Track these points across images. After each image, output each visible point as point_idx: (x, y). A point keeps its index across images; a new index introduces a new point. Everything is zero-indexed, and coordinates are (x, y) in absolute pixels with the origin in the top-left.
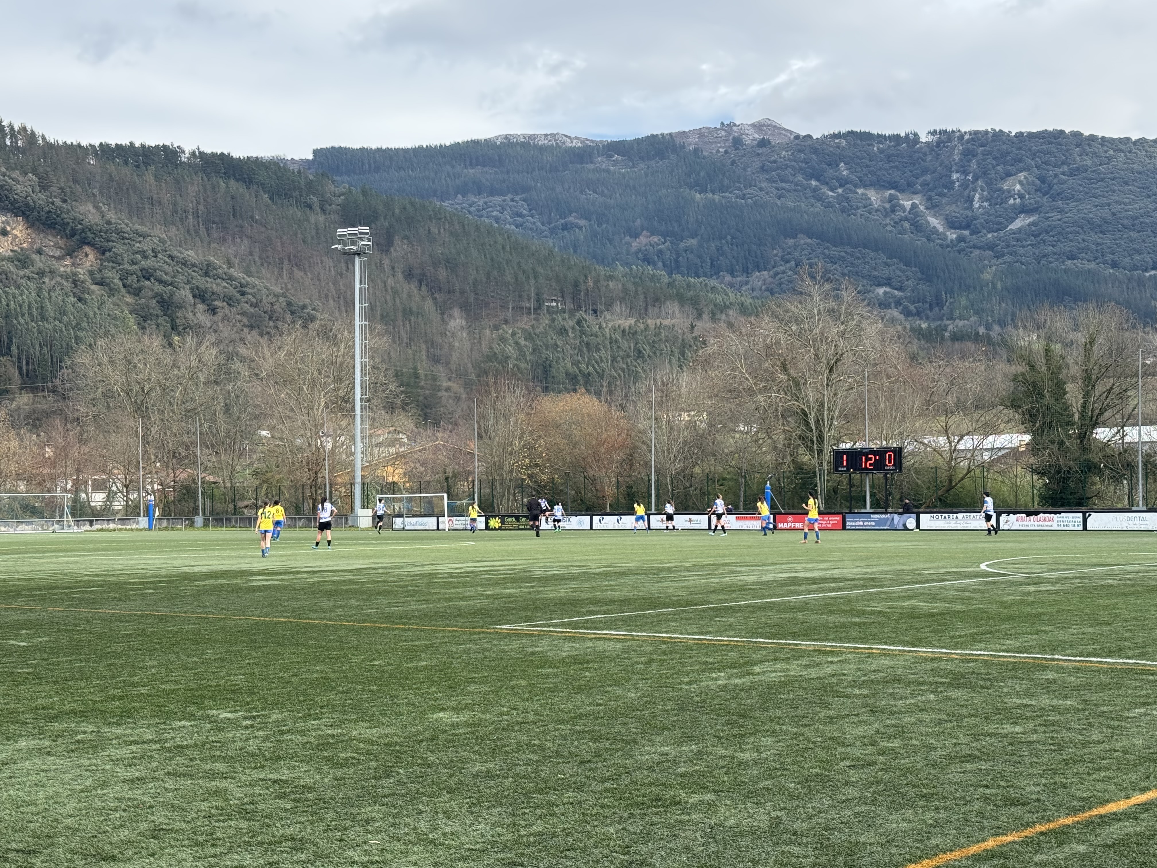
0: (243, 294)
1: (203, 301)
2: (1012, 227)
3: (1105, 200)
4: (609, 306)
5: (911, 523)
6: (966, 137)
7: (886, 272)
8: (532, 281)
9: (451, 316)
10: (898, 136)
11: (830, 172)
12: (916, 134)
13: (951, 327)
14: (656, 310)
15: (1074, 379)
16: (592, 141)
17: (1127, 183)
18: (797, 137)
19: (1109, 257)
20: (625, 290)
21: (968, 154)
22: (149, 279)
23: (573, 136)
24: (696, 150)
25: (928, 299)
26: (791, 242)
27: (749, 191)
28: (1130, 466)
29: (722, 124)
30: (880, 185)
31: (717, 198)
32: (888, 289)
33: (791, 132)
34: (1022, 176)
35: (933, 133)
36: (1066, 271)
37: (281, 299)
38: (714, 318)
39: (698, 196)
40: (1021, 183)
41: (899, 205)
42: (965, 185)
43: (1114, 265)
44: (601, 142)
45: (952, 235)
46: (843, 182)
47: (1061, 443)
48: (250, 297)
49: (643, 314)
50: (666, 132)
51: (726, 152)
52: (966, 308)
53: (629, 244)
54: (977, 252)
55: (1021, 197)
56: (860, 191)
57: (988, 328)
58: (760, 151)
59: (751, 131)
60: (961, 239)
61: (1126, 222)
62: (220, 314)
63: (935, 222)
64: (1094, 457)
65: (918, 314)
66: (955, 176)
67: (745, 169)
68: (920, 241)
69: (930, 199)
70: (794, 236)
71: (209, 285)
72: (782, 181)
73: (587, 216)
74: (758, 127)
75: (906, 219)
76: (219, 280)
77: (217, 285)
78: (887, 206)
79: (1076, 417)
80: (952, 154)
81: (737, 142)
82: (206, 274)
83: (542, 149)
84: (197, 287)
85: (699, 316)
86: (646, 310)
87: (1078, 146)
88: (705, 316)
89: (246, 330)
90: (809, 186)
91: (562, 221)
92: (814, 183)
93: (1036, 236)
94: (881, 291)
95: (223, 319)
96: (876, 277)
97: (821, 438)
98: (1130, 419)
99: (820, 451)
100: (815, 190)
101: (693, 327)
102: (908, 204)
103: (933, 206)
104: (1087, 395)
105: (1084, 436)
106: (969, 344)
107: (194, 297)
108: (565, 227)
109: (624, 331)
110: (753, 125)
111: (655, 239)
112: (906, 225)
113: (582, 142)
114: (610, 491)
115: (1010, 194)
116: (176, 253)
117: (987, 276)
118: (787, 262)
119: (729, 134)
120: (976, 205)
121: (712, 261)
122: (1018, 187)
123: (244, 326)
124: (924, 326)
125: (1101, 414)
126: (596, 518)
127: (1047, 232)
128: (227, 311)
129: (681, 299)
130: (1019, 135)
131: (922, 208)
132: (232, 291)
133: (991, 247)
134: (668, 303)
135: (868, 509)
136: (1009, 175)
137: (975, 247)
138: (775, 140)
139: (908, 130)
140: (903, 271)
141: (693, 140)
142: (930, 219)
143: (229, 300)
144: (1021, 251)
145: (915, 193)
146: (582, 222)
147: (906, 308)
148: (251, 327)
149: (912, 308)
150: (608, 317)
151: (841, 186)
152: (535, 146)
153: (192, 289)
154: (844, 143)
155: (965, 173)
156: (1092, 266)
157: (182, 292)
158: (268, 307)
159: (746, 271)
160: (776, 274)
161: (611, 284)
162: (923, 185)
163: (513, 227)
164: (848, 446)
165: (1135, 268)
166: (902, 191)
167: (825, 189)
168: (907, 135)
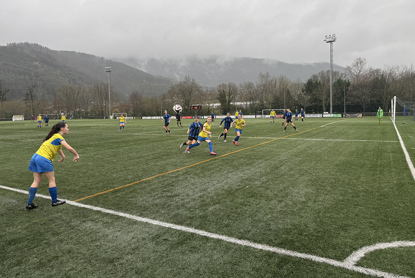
5: (203, 117)
8: (140, 77)
20: (157, 79)
22: (70, 75)
47: (225, 105)
49: (160, 83)
64: (231, 107)
79: (227, 101)
82: (81, 74)
97: (189, 104)
98: (235, 101)
101: (168, 86)
104: (229, 98)
105: (229, 104)
107: (79, 78)
109: (157, 86)
114: (154, 113)
125: (231, 101)
126: (152, 117)
129: (166, 81)
150: (154, 84)
161: (154, 78)
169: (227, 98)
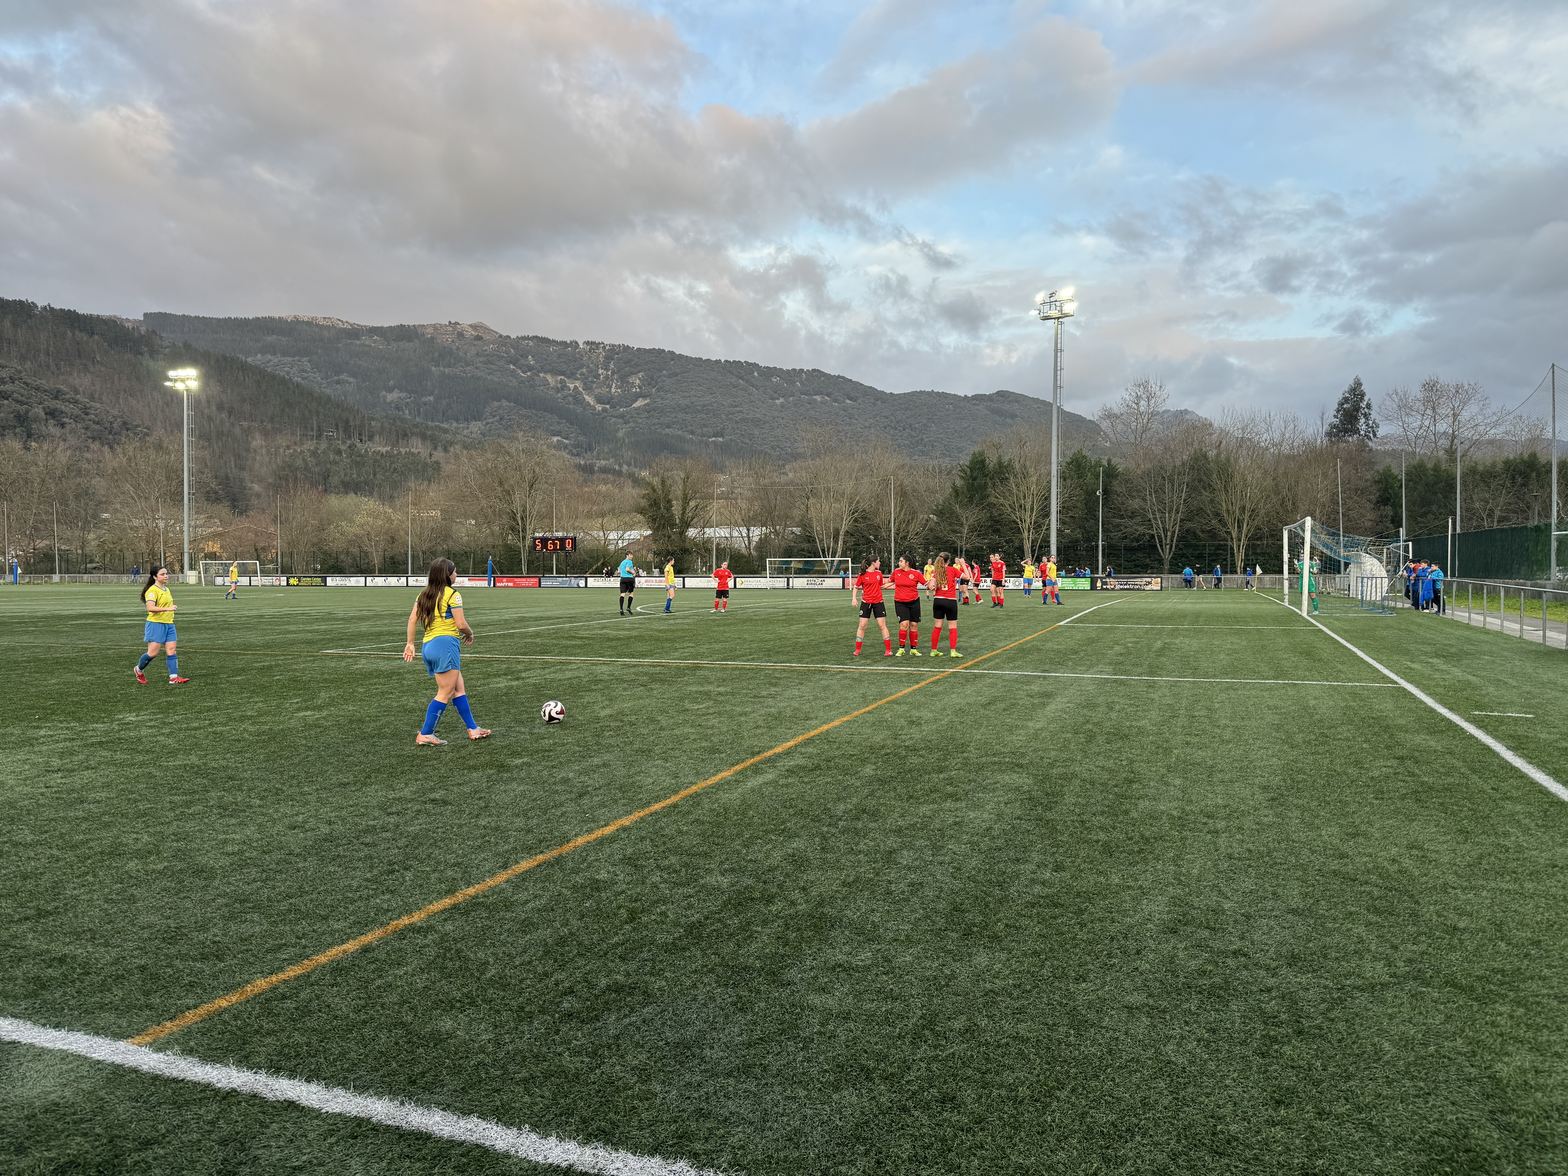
0: (87, 414)
1: (54, 418)
2: (635, 405)
3: (687, 394)
4: (371, 438)
5: (582, 583)
6: (607, 348)
7: (557, 428)
8: (315, 418)
9: (253, 438)
10: (566, 342)
11: (522, 361)
12: (576, 343)
13: (598, 465)
14: (405, 442)
15: (677, 499)
16: (358, 325)
17: (700, 385)
18: (501, 336)
19: (690, 428)
20: (382, 427)
21: (609, 358)
22: (7, 399)
23: (344, 320)
24: (432, 338)
25: (584, 446)
26: (496, 404)
27: (469, 368)
28: (709, 551)
29: (450, 322)
30: (555, 372)
31: (447, 371)
32: (560, 438)
33: (496, 333)
34: (640, 375)
35: (587, 343)
36: (665, 435)
37: (119, 420)
38: (446, 450)
39: (433, 368)
40: (639, 379)
41: (566, 386)
42: (607, 378)
43: (692, 433)
44: (365, 326)
45: (599, 407)
46: (530, 368)
47: (669, 537)
48: (93, 416)
49: (395, 444)
50: (411, 324)
51: (453, 341)
52: (607, 453)
53: (385, 397)
54: (614, 420)
55: (640, 388)
56: (542, 375)
57: (620, 465)
58: (476, 343)
59: (470, 329)
60: (604, 410)
61: (699, 408)
62: (68, 427)
63: (589, 399)
64: (688, 545)
65: (578, 455)
66: (600, 371)
67: (466, 353)
68: (579, 410)
69: (585, 384)
70: (499, 401)
71: (59, 406)
72: (491, 363)
73: (354, 375)
74: (474, 327)
75: (571, 395)
76: (67, 403)
77: (66, 406)
78: (559, 386)
79: (678, 521)
80: (598, 357)
81: (461, 335)
82: (56, 398)
83: (322, 327)
84: (49, 407)
85: (435, 448)
86: (398, 441)
87: (672, 360)
88: (439, 448)
89: (90, 441)
90: (509, 369)
91: (336, 378)
92: (512, 367)
93: (648, 412)
94: (555, 439)
95: (70, 433)
96: (552, 431)
97: (524, 530)
98: (707, 524)
99: (524, 538)
100: (513, 371)
101: (431, 455)
102: (572, 386)
103: (588, 388)
104: (684, 509)
105: (682, 533)
106: (609, 476)
107: (46, 414)
108: (338, 382)
109: (382, 454)
110: (471, 326)
111: (403, 395)
112: (571, 399)
113: (351, 325)
114: (377, 561)
115: (633, 385)
116: (29, 381)
117: (620, 434)
118: (494, 416)
119: (455, 329)
120: (613, 390)
121: (444, 413)
122: (638, 381)
123: (89, 438)
124: (582, 463)
125: (692, 520)
126: (369, 579)
127: (655, 410)
128: (74, 426)
129: (424, 437)
130: (639, 349)
131: (580, 389)
132: (77, 412)
133: (622, 416)
134: (414, 438)
135: (555, 575)
136: (632, 373)
137: (612, 416)
138: (486, 337)
139: (572, 339)
140: (569, 428)
141: (430, 330)
142: (586, 397)
143: (76, 418)
144: (640, 421)
145: (577, 379)
146: (351, 380)
147: (570, 451)
148: (94, 439)
149: (574, 451)
150: (371, 445)
151: (530, 370)
152: (317, 325)
153: (44, 409)
154: (531, 344)
155: (607, 370)
156: (680, 433)
157: (36, 410)
158: (108, 425)
159: (467, 420)
160: (487, 423)
161: (373, 423)
162: (581, 374)
163: (300, 379)
164: (541, 535)
165: (703, 435)
166: (568, 377)
167: (519, 371)
168: (571, 342)
169: (676, 508)
